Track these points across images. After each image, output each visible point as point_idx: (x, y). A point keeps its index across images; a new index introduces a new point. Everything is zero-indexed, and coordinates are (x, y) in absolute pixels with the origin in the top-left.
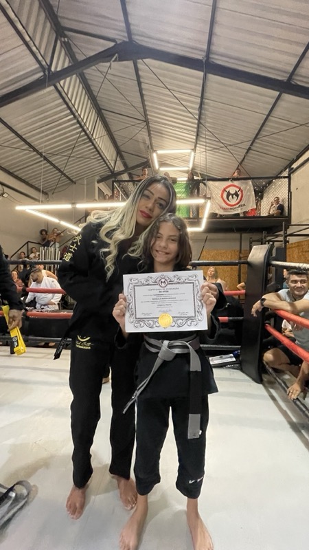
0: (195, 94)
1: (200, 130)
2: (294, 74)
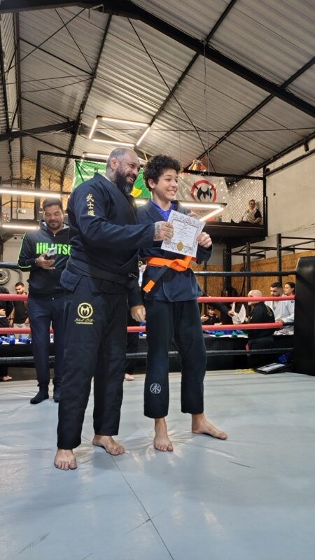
0: (177, 67)
1: (168, 103)
2: (290, 83)
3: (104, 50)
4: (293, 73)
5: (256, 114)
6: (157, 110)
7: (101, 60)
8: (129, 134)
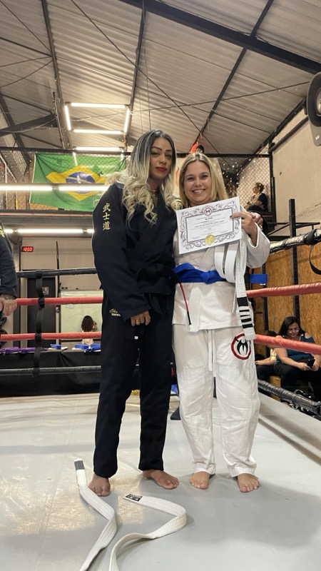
0: (131, 31)
1: (139, 78)
2: (258, 28)
3: (52, 24)
4: (259, 14)
5: (236, 74)
6: (131, 88)
7: (54, 38)
8: (113, 120)
